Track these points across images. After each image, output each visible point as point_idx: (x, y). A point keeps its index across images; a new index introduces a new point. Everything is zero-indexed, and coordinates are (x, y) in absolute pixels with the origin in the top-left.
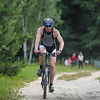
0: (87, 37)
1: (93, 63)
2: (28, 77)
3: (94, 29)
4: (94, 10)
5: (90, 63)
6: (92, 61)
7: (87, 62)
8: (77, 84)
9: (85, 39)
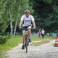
0: (48, 19)
1: (52, 35)
2: (12, 45)
3: (52, 15)
4: (51, 3)
5: (50, 35)
6: (51, 34)
7: (48, 34)
8: (40, 48)
9: (46, 21)
